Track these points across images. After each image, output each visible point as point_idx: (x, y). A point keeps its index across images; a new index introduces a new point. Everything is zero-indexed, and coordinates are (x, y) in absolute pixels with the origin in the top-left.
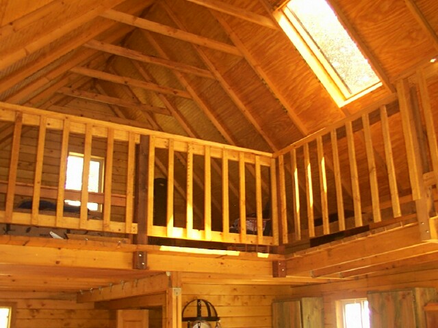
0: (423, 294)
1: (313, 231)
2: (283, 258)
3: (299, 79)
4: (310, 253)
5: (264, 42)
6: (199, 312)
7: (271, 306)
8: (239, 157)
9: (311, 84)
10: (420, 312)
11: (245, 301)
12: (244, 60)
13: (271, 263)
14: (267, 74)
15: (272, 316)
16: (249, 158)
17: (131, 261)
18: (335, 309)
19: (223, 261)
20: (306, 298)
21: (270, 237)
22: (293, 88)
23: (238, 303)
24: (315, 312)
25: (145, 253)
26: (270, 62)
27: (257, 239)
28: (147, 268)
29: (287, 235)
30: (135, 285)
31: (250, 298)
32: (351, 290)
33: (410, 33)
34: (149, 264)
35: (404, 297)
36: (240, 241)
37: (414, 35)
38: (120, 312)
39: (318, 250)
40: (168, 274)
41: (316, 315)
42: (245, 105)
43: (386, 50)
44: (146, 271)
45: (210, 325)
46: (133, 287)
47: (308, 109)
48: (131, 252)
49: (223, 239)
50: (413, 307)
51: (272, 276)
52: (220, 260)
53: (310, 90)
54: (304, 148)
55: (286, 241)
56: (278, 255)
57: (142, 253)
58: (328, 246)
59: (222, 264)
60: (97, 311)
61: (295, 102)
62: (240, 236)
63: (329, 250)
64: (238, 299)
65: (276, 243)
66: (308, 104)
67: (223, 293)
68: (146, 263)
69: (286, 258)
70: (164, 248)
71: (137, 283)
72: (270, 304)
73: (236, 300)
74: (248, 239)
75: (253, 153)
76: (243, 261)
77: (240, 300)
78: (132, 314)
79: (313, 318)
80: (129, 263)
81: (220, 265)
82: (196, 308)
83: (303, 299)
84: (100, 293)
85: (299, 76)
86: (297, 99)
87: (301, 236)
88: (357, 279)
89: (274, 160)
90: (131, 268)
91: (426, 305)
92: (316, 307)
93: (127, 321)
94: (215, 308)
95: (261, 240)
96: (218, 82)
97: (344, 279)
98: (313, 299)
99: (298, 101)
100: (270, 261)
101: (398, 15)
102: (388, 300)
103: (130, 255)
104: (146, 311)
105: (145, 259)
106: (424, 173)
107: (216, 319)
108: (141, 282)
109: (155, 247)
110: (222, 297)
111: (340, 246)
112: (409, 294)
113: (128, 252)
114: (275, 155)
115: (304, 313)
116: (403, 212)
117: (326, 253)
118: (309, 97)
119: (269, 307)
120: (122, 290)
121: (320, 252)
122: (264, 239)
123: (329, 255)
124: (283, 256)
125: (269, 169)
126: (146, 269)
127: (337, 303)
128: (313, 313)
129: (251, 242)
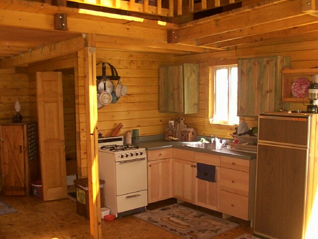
0: (282, 61)
1: (206, 4)
2: (176, 28)
4: (202, 22)
6: (104, 72)
7: (158, 70)
10: (279, 74)
11: (139, 65)
13: (166, 31)
15: (159, 78)
17: (53, 23)
18: (208, 73)
19: (129, 27)
20: (188, 64)
21: (167, 9)
23: (134, 67)
24: (193, 75)
25: (65, 15)
27: (157, 10)
28: (67, 29)
29: (181, 8)
30: (53, 48)
31: (143, 64)
32: (223, 59)
34: (68, 26)
35: (268, 62)
36: (143, 11)
38: (38, 73)
39: (208, 20)
40: (84, 36)
41: (194, 77)
44: (66, 32)
45: (112, 82)
46: (51, 50)
48: (52, 14)
49: (129, 8)
50: (274, 70)
51: (167, 42)
52: (127, 26)
55: (180, 12)
56: (174, 24)
57: (62, 15)
58: (217, 16)
59: (128, 29)
60: (18, 75)
62: (143, 6)
63: (217, 21)
64: (134, 63)
65: (172, 15)
67: (122, 59)
68: (66, 24)
69: (179, 27)
70: (82, 11)
71: (55, 46)
72: (157, 68)
73: (132, 64)
74: (149, 9)
76: (145, 28)
77: (135, 64)
78: (48, 75)
79: (191, 80)
80: (51, 24)
81: (126, 30)
82: (101, 69)
83: (185, 65)
84: (21, 58)
87: (194, 8)
88: (228, 49)
90: (52, 29)
91: (283, 69)
92: (194, 72)
93: (44, 81)
94: (117, 69)
95: (160, 11)
97: (219, 49)
98: (192, 65)
100: (165, 30)
102: (255, 65)
103: (52, 17)
104: (60, 73)
105: (65, 21)
107: (118, 78)
108: (59, 45)
109: (75, 10)
110: (122, 61)
111: (228, 17)
112: (272, 60)
113: (50, 14)
115: (185, 75)
117: (214, 23)
119: (157, 71)
120: (41, 54)
121: (208, 23)
122: (162, 11)
123: (217, 25)
124: (177, 26)
126: (65, 30)
127: (210, 68)
128: (191, 76)
129: (152, 12)
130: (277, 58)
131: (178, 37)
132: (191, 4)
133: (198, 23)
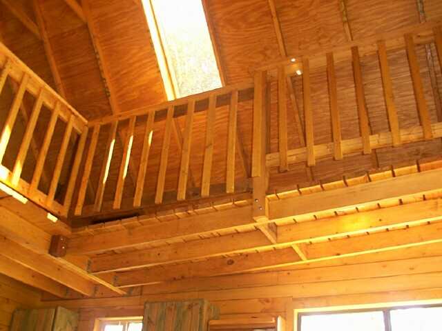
0: (209, 310)
2: (68, 233)
3: (137, 64)
5: (115, 14)
7: (13, 314)
8: (55, 106)
9: (148, 73)
12: (86, 26)
13: (51, 236)
14: (103, 50)
16: (65, 113)
18: (92, 328)
21: (60, 205)
22: (125, 74)
26: (113, 38)
27: (46, 200)
29: (81, 206)
33: (266, 49)
35: (190, 308)
36: (28, 192)
37: (268, 52)
42: (62, 79)
43: (238, 59)
47: (134, 100)
53: (143, 80)
54: (131, 120)
55: (79, 212)
56: (65, 225)
58: (133, 221)
61: (121, 89)
62: (30, 187)
63: (131, 228)
65: (65, 214)
66: (136, 94)
72: (12, 312)
75: (70, 110)
76: (22, 219)
83: (59, 309)
85: (138, 61)
86: (124, 87)
89: (87, 129)
95: (50, 203)
96: (42, 43)
99: (125, 89)
101: (260, 29)
102: (170, 310)
106: (267, 154)
112: (196, 304)
114: (91, 124)
116: (236, 189)
117: (126, 231)
118: (140, 86)
122: (53, 204)
123: (130, 234)
125: (79, 137)
127: (97, 321)
128: (65, 327)
129: (40, 200)
130: (203, 303)
131: (67, 248)
132: (98, 201)
133: (103, 228)
